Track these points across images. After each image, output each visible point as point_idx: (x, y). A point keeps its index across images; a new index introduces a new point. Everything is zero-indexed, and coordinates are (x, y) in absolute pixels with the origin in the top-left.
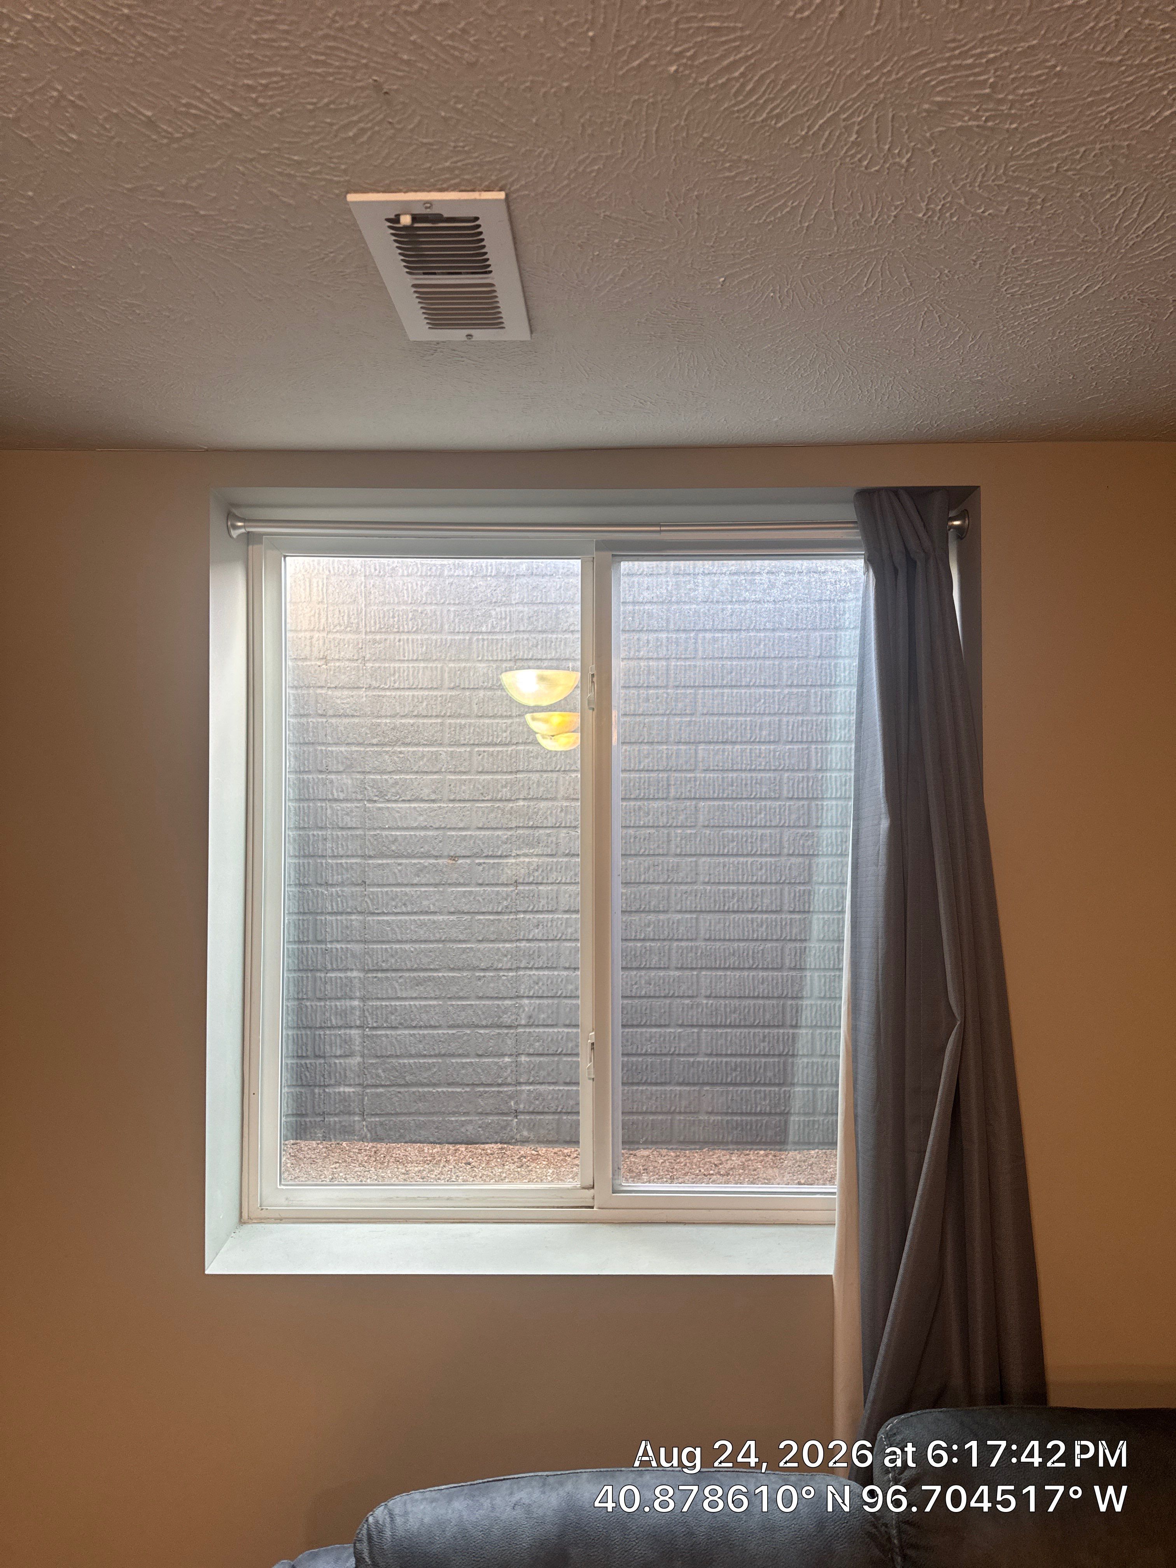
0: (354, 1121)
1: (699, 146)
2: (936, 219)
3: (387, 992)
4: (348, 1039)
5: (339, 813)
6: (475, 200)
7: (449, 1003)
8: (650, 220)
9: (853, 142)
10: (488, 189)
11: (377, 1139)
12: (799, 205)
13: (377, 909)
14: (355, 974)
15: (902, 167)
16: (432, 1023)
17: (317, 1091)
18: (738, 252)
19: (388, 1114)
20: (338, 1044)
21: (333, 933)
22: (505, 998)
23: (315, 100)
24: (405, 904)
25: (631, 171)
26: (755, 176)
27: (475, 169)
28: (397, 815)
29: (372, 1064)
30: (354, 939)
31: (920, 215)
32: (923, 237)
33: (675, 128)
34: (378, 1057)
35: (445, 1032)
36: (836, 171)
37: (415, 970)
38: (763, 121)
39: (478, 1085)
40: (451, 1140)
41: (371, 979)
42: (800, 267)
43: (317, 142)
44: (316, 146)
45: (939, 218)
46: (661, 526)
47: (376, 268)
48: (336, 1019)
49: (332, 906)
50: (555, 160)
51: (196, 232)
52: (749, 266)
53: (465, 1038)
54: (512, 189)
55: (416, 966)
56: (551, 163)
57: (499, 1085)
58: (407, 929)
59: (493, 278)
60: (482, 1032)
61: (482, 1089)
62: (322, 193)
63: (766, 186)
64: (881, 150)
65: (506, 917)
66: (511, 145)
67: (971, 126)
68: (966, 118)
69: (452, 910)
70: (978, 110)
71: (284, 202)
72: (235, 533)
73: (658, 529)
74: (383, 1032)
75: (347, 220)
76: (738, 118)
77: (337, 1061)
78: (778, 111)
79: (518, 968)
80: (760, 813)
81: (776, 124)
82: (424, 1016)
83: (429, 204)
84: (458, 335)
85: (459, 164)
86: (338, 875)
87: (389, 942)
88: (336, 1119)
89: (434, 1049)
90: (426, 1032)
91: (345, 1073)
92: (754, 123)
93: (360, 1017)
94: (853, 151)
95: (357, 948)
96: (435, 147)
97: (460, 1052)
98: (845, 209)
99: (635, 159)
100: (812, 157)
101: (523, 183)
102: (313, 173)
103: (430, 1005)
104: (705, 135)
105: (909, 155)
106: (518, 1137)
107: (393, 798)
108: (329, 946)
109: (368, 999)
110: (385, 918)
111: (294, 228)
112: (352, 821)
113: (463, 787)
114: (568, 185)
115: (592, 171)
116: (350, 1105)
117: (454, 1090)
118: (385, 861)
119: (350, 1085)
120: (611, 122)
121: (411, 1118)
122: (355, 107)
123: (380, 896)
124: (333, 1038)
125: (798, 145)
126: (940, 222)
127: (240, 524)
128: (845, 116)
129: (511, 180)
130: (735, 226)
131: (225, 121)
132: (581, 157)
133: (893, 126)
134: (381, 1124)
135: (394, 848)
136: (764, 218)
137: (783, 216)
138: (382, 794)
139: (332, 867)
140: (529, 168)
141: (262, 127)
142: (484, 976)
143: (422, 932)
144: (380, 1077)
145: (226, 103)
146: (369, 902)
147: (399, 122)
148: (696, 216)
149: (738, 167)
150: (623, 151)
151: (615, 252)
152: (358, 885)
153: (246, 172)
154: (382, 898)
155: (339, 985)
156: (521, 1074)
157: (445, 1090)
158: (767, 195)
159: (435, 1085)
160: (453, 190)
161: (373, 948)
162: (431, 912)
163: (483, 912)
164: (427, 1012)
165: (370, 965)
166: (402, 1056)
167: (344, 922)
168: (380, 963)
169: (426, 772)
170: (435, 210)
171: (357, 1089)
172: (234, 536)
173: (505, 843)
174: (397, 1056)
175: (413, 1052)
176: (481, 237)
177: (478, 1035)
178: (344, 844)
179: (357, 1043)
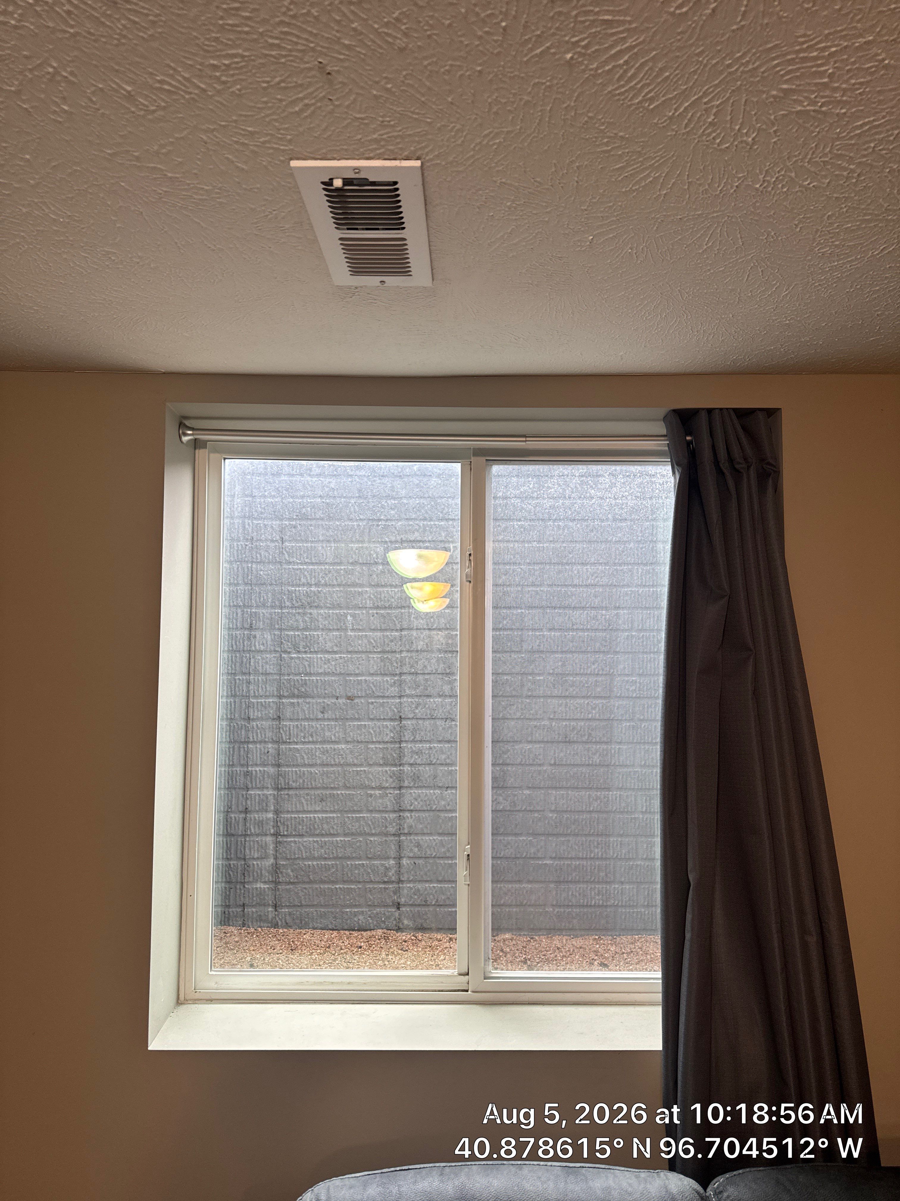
0: (268, 912)
1: (584, 124)
2: (770, 189)
3: (296, 806)
4: (264, 845)
5: (260, 662)
6: (396, 168)
8: (537, 187)
9: (710, 123)
10: (407, 159)
11: (287, 926)
12: (660, 176)
13: (289, 739)
14: (269, 792)
15: (747, 144)
16: (332, 832)
17: (238, 887)
18: (607, 214)
19: (295, 906)
20: (256, 849)
21: (253, 758)
22: (391, 811)
23: (268, 79)
24: (312, 736)
25: (526, 144)
26: (627, 151)
27: (398, 140)
28: (306, 663)
29: (283, 865)
30: (270, 763)
31: (758, 186)
32: (758, 204)
33: (566, 108)
34: (288, 859)
35: (342, 839)
36: (694, 147)
37: (319, 788)
38: (638, 103)
39: (368, 882)
40: (346, 927)
41: (283, 796)
42: (655, 228)
43: (268, 116)
44: (267, 119)
45: (772, 189)
46: (526, 437)
47: (310, 224)
48: (254, 828)
49: (253, 736)
50: (465, 134)
51: (166, 192)
52: (613, 227)
53: (358, 844)
54: (427, 158)
55: (319, 785)
56: (461, 137)
57: (385, 882)
58: (312, 755)
59: (406, 234)
60: (372, 839)
61: (371, 886)
62: (269, 159)
63: (635, 160)
64: (732, 129)
65: (392, 746)
66: (429, 120)
67: (809, 111)
68: (805, 104)
69: (349, 739)
70: (816, 97)
71: (238, 167)
72: (185, 439)
73: (524, 439)
74: (293, 839)
75: (289, 183)
76: (619, 100)
77: (255, 863)
78: (652, 94)
79: (401, 788)
80: (594, 664)
81: (649, 106)
82: (325, 826)
83: (357, 170)
84: (373, 281)
85: (385, 136)
86: (258, 711)
87: (297, 766)
88: (254, 910)
89: (333, 853)
90: (327, 839)
91: (261, 873)
92: (631, 105)
93: (273, 827)
94: (710, 130)
95: (271, 770)
96: (366, 121)
97: (354, 855)
98: (697, 180)
99: (531, 135)
100: (675, 135)
101: (436, 153)
102: (264, 142)
103: (330, 817)
104: (590, 114)
105: (754, 135)
106: (400, 925)
107: (303, 650)
108: (250, 769)
109: (281, 812)
110: (295, 746)
111: (245, 189)
112: (270, 668)
113: (360, 642)
114: (473, 156)
115: (494, 144)
116: (264, 899)
117: (349, 886)
118: (296, 701)
119: (265, 882)
120: (513, 102)
121: (314, 910)
122: (301, 85)
123: (292, 728)
124: (252, 843)
125: (665, 124)
126: (773, 192)
127: (189, 432)
128: (706, 100)
129: (426, 150)
130: (606, 193)
131: (192, 96)
132: (486, 132)
133: (745, 109)
134: (290, 914)
135: (303, 690)
136: (631, 186)
137: (646, 185)
138: (295, 647)
139: (254, 705)
140: (442, 140)
141: (225, 103)
142: (374, 794)
143: (325, 758)
144: (289, 876)
145: (195, 81)
146: (283, 733)
147: (337, 99)
148: (576, 184)
149: (615, 143)
150: (521, 128)
151: (507, 213)
152: (274, 719)
153: (208, 141)
154: (294, 730)
155: (257, 801)
156: (403, 874)
157: (341, 886)
158: (635, 166)
159: (333, 882)
160: (378, 159)
161: (285, 771)
162: (332, 742)
163: (374, 742)
164: (327, 823)
165: (283, 784)
166: (307, 859)
167: (263, 749)
168: (290, 783)
169: (330, 629)
170: (362, 175)
171: (271, 886)
172: (185, 442)
173: (391, 686)
174: (303, 859)
175: (316, 855)
176: (398, 199)
177: (368, 842)
178: (264, 686)
179: (271, 848)
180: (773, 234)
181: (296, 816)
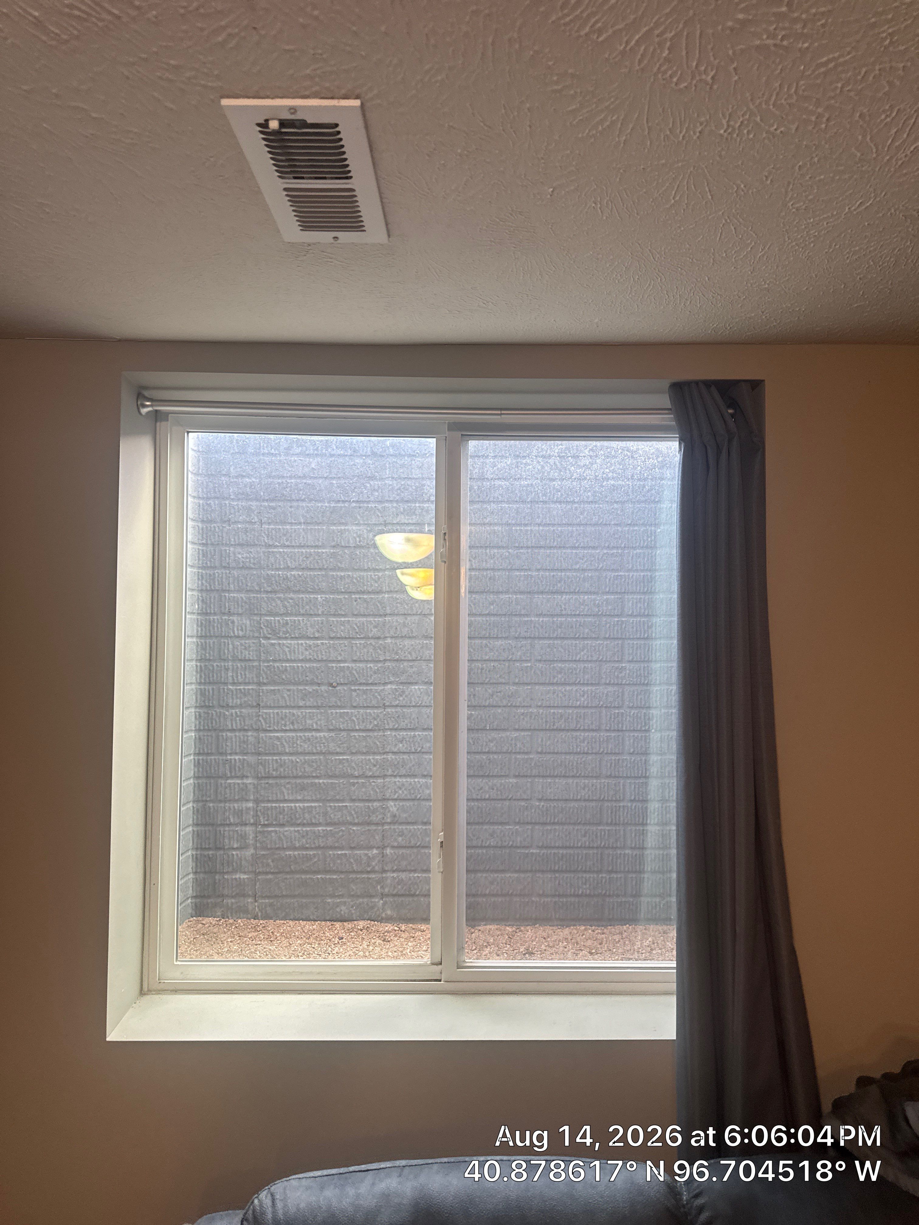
0: (248, 902)
1: (530, 59)
2: (735, 135)
3: (277, 795)
4: (243, 834)
5: (239, 648)
6: (335, 106)
7: (328, 805)
8: (488, 131)
9: (665, 59)
10: (345, 97)
11: (267, 917)
12: (617, 120)
13: (270, 727)
14: (249, 781)
15: (707, 84)
16: (314, 821)
17: (217, 877)
18: (565, 164)
19: (276, 896)
20: (235, 838)
21: (232, 746)
22: (375, 801)
24: (293, 723)
25: (470, 82)
26: (579, 90)
27: (333, 77)
28: (287, 650)
29: (263, 855)
30: (249, 751)
31: (722, 132)
33: (509, 40)
34: (268, 849)
35: (324, 828)
36: (650, 87)
37: (300, 777)
38: (586, 35)
39: (350, 872)
40: (328, 918)
41: (263, 785)
42: (618, 180)
45: (737, 135)
46: (501, 409)
47: (252, 173)
48: (234, 817)
49: (232, 724)
50: (403, 69)
51: (92, 134)
52: (574, 178)
53: (341, 834)
54: (367, 97)
55: (300, 774)
56: (400, 73)
57: (368, 872)
58: (293, 744)
59: (353, 184)
60: (354, 828)
61: (354, 876)
62: (199, 98)
63: (588, 101)
64: (689, 67)
65: (376, 734)
66: (363, 53)
67: (769, 45)
68: (764, 36)
69: (331, 728)
70: (775, 29)
71: (165, 107)
72: (144, 411)
73: (499, 412)
74: (273, 829)
75: (224, 126)
76: (564, 31)
77: (234, 853)
78: (600, 24)
79: (384, 776)
80: (583, 650)
81: (597, 38)
82: (306, 815)
83: (293, 110)
84: (325, 237)
85: (318, 72)
86: (237, 698)
87: (279, 754)
88: (233, 901)
89: (314, 843)
90: (308, 829)
91: (241, 863)
92: (579, 36)
93: (253, 816)
94: (665, 67)
95: (251, 759)
96: (296, 54)
97: (337, 845)
98: (657, 124)
99: (474, 71)
100: (629, 72)
101: (376, 92)
102: (190, 78)
103: (311, 807)
104: (536, 48)
105: (714, 72)
106: (384, 915)
107: (284, 636)
108: (229, 757)
109: (261, 801)
110: (276, 735)
112: (249, 654)
113: (342, 628)
114: (415, 95)
115: (437, 81)
116: (244, 889)
117: (331, 877)
118: (276, 688)
119: (245, 873)
120: (452, 33)
121: (295, 900)
122: (222, 11)
123: (272, 716)
124: (231, 833)
125: (617, 60)
126: (738, 139)
127: (148, 403)
128: (659, 31)
129: (365, 89)
130: (562, 139)
131: (106, 23)
132: (426, 68)
133: (700, 43)
134: (271, 905)
135: (284, 677)
136: (587, 131)
137: (603, 130)
138: (275, 633)
139: (232, 692)
140: (381, 77)
141: (142, 31)
142: (357, 783)
143: (306, 746)
144: (270, 866)
146: (262, 721)
147: (263, 28)
148: (528, 129)
149: (565, 81)
150: (463, 62)
151: (458, 162)
152: (254, 707)
153: (130, 76)
154: (274, 717)
155: (237, 790)
156: (387, 864)
158: (589, 109)
159: (315, 873)
160: (314, 98)
161: (265, 759)
162: (314, 730)
163: (357, 730)
164: (310, 812)
165: (263, 773)
166: (288, 848)
167: (242, 737)
168: (271, 771)
169: (311, 615)
170: (299, 116)
171: (251, 876)
172: (144, 414)
173: (375, 673)
174: (284, 849)
175: (297, 845)
176: (341, 143)
177: (351, 831)
178: (243, 673)
179: (251, 837)
180: (742, 186)
181: (277, 805)
